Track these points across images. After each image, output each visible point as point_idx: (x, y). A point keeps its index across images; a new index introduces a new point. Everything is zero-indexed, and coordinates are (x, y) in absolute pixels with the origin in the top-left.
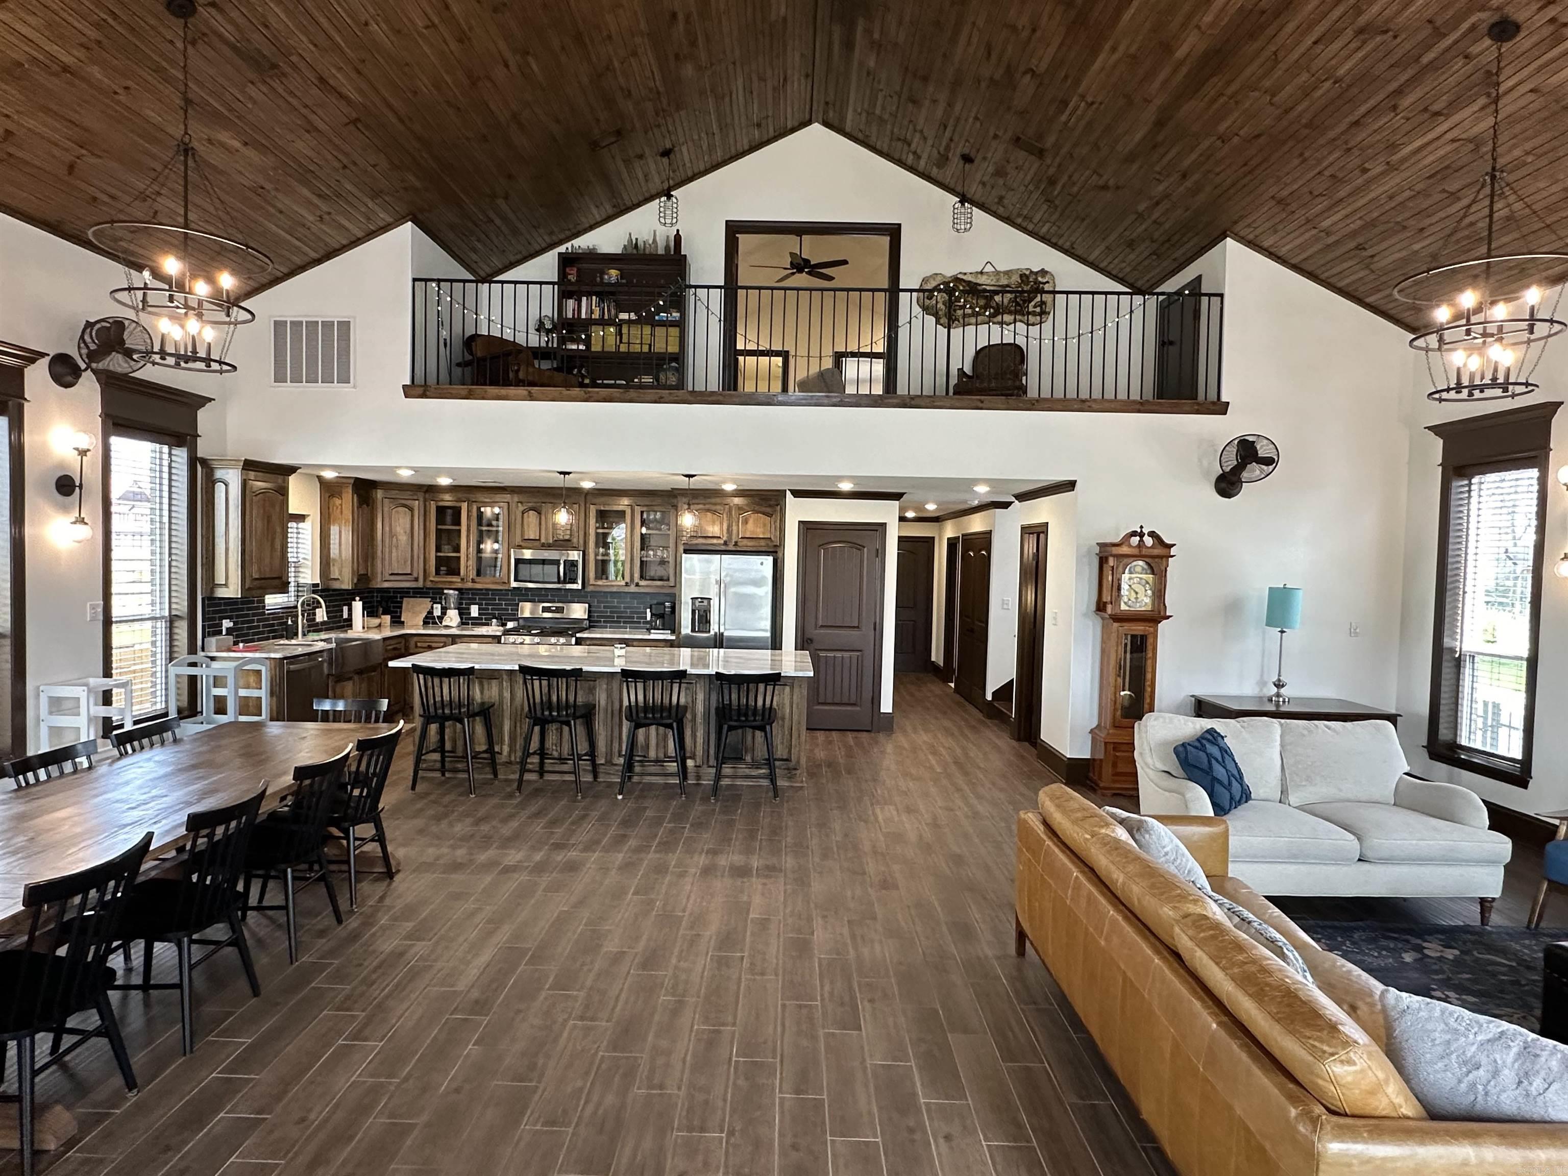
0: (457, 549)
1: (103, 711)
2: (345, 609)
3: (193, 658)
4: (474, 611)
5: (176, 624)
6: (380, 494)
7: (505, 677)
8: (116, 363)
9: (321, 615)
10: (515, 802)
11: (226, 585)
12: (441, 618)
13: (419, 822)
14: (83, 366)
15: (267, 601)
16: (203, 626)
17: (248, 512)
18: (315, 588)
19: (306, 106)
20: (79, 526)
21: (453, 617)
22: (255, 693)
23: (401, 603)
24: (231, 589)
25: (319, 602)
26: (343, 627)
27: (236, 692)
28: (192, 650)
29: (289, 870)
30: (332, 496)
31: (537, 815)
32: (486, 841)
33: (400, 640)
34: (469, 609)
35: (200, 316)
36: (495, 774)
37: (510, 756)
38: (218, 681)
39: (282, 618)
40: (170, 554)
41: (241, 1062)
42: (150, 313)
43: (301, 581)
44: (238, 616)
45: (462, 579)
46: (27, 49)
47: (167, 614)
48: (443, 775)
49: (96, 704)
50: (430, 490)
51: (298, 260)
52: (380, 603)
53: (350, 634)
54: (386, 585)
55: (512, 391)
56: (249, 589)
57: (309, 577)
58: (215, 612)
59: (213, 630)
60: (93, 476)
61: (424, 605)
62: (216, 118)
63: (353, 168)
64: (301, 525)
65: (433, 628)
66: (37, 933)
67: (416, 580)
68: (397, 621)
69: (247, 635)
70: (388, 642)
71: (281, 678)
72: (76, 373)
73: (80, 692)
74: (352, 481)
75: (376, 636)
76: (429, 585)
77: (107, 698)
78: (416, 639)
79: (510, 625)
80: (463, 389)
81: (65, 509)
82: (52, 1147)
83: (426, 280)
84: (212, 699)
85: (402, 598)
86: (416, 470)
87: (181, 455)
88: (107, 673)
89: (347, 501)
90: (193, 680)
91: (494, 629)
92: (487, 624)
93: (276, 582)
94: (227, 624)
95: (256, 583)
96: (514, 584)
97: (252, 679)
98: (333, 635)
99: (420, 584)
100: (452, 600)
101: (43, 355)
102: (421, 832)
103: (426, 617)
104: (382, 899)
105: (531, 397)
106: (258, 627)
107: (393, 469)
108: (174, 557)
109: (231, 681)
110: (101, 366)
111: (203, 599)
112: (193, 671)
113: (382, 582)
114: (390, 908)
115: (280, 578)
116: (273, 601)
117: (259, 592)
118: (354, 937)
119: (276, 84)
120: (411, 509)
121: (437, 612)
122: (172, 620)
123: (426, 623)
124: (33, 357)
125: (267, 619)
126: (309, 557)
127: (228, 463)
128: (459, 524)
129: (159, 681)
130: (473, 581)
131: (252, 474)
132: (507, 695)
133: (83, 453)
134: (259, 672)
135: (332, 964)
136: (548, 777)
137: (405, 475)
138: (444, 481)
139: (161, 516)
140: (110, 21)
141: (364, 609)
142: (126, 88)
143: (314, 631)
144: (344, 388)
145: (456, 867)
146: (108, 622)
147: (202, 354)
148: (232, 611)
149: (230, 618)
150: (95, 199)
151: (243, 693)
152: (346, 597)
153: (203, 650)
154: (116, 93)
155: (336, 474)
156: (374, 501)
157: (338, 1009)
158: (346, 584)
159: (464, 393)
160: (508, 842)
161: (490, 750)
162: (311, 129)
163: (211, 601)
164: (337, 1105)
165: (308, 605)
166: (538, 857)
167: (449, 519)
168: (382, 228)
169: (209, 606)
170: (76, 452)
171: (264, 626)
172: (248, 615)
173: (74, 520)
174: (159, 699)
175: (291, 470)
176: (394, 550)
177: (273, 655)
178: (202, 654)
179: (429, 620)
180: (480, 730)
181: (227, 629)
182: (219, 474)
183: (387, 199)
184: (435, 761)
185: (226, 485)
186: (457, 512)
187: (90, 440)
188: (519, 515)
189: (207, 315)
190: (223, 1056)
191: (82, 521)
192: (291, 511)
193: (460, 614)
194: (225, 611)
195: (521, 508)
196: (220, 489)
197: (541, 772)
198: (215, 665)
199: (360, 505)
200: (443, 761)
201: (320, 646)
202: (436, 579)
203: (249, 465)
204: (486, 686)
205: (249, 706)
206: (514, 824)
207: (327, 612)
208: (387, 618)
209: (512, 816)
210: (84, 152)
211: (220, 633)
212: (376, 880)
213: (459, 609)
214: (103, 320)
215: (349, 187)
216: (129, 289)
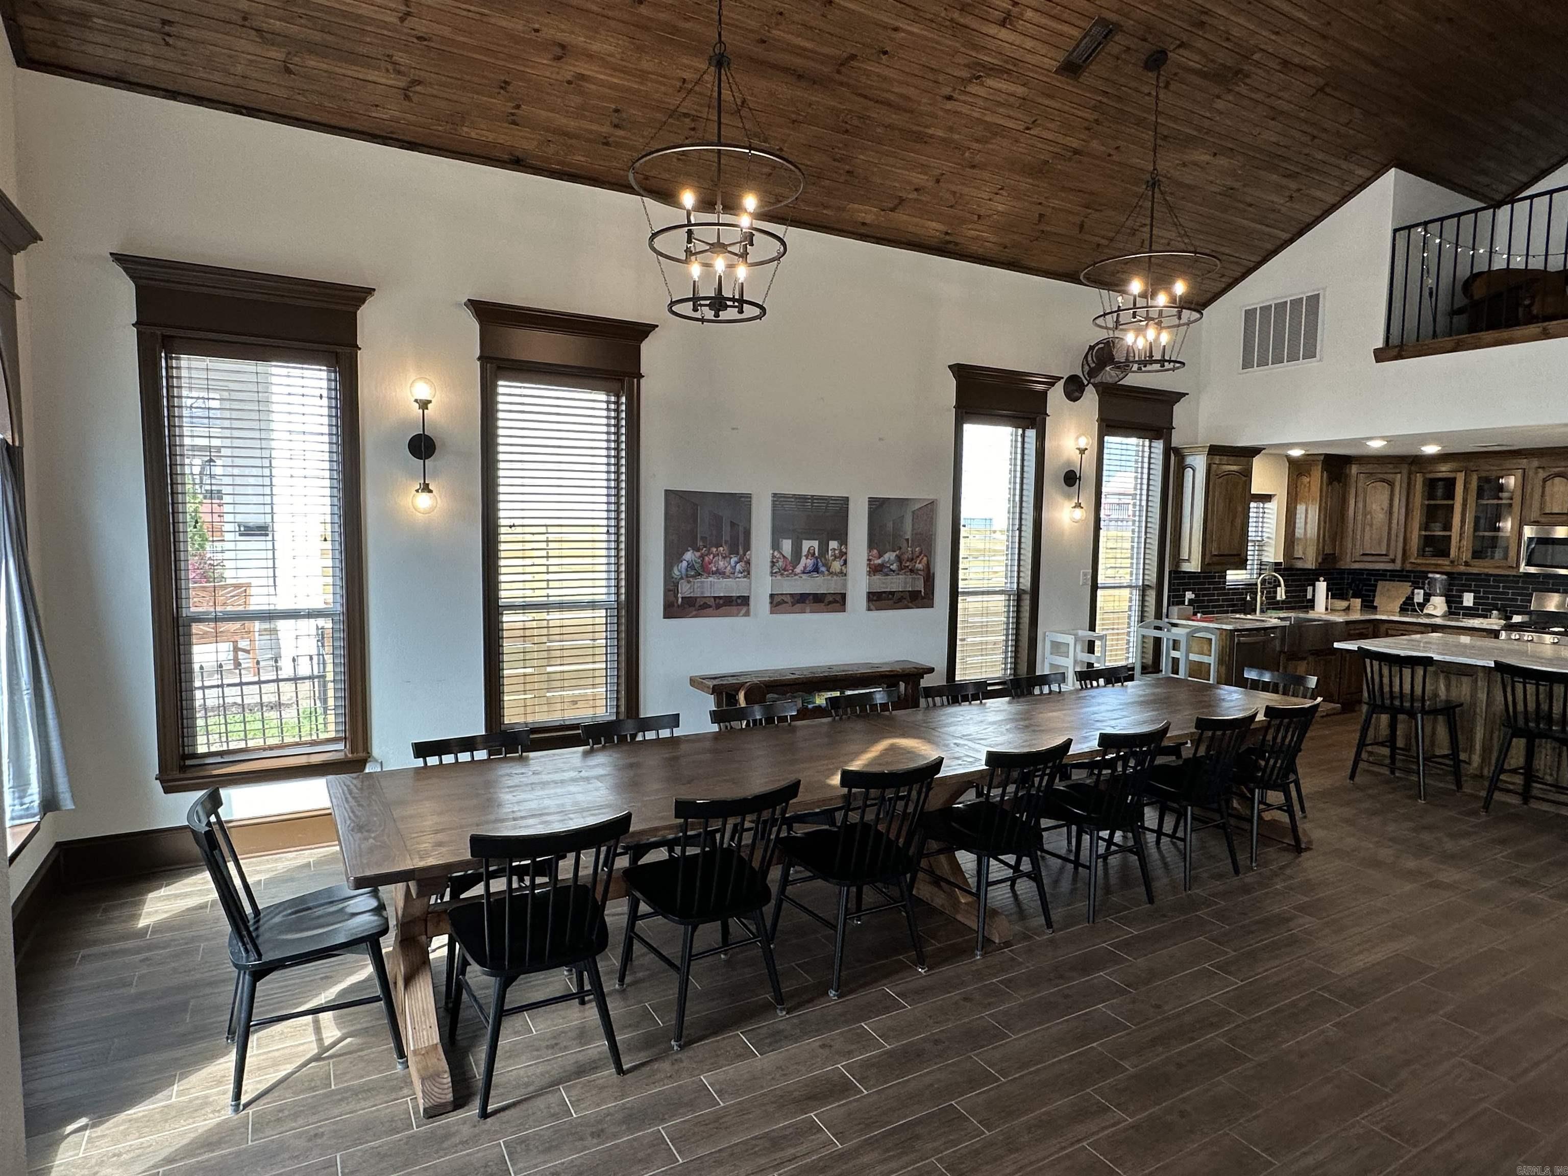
0: (1448, 527)
1: (1086, 657)
2: (1310, 589)
3: (1158, 623)
4: (1468, 599)
5: (1148, 593)
6: (1354, 469)
7: (1481, 675)
8: (1109, 374)
9: (1281, 594)
10: (1473, 820)
11: (1188, 560)
12: (1422, 606)
13: (1347, 812)
14: (1086, 382)
15: (1228, 578)
16: (1169, 597)
17: (1211, 493)
18: (1277, 566)
19: (1270, 95)
20: (1078, 510)
21: (1438, 606)
22: (1205, 659)
23: (1376, 586)
24: (1193, 565)
25: (1279, 582)
26: (1306, 607)
27: (1187, 656)
28: (1158, 616)
29: (1189, 808)
30: (1300, 475)
31: (1503, 842)
32: (1423, 850)
33: (1368, 625)
34: (1461, 597)
35: (1159, 324)
36: (1459, 785)
37: (1482, 769)
38: (1176, 645)
39: (1242, 594)
40: (1146, 533)
41: (1127, 945)
42: (1122, 330)
43: (1265, 559)
44: (1199, 590)
45: (1452, 562)
46: (1051, 149)
47: (1141, 583)
48: (1393, 772)
49: (1083, 652)
50: (1416, 462)
51: (1270, 247)
52: (1350, 584)
53: (1311, 615)
54: (1356, 566)
55: (1518, 332)
56: (1209, 564)
57: (1272, 555)
58: (1179, 584)
59: (1177, 599)
60: (1089, 471)
61: (1405, 589)
62: (1188, 142)
63: (1324, 136)
64: (1267, 505)
65: (1412, 616)
66: (1006, 798)
67: (1393, 561)
68: (1369, 605)
69: (1208, 607)
70: (1352, 626)
71: (1232, 649)
72: (1081, 388)
73: (1070, 639)
74: (1322, 458)
75: (1339, 618)
76: (1408, 567)
77: (1091, 648)
78: (1386, 626)
79: (1517, 619)
80: (1449, 341)
81: (1069, 497)
82: (997, 941)
83: (1409, 228)
84: (1170, 660)
85: (1376, 581)
86: (1389, 439)
87: (1159, 446)
88: (1092, 628)
89: (1315, 480)
90: (1158, 641)
91: (1494, 622)
92: (1485, 617)
93: (1236, 559)
94: (1189, 595)
95: (1215, 559)
96: (1523, 568)
97: (1206, 647)
98: (1292, 615)
99: (1398, 566)
100: (1438, 585)
101: (1059, 378)
102: (1347, 821)
103: (1404, 603)
104: (1282, 868)
105: (1546, 335)
106: (1218, 600)
107: (1361, 441)
108: (1148, 535)
109: (1183, 646)
110: (1097, 380)
111: (1170, 572)
112: (1157, 634)
113: (1348, 563)
114: (1291, 877)
115: (1239, 555)
116: (1234, 576)
117: (1218, 568)
118: (1246, 889)
119: (1243, 89)
120: (1391, 484)
121: (1419, 597)
122: (1144, 589)
123: (1403, 610)
124: (1053, 381)
125: (1228, 594)
126: (1273, 536)
127: (1194, 450)
128: (1453, 498)
129: (1132, 640)
130: (1467, 564)
131: (1217, 459)
132: (1482, 696)
133: (1082, 451)
134: (1210, 640)
135: (1217, 903)
136: (1534, 805)
137: (1376, 445)
138: (1431, 449)
139: (1141, 500)
140: (1105, 100)
141: (1328, 590)
142: (1117, 148)
143: (1274, 609)
144: (1311, 363)
145: (1376, 864)
146: (1095, 587)
147: (1157, 356)
148: (1194, 584)
149: (1193, 591)
150: (1099, 245)
151: (1193, 657)
152: (1311, 577)
153: (1167, 617)
154: (1110, 155)
155: (1303, 452)
156: (1347, 476)
157: (1213, 940)
158: (1310, 562)
159: (1451, 345)
160: (1449, 858)
161: (1454, 755)
162: (1275, 114)
163: (1177, 574)
164: (1188, 1010)
165: (1269, 583)
166: (1485, 884)
167: (1440, 492)
168: (1359, 186)
169: (1175, 578)
170: (1078, 452)
171: (1223, 600)
172: (1209, 589)
173: (1074, 505)
174: (1131, 655)
175: (1254, 451)
176: (1367, 528)
177: (1224, 627)
178: (1166, 620)
179: (1408, 606)
180: (1442, 732)
181: (1190, 600)
182: (1189, 460)
183: (1364, 153)
184: (1384, 756)
185: (1194, 471)
186: (1450, 484)
187: (1088, 441)
188: (1538, 483)
189: (1166, 322)
190: (1114, 936)
191: (1078, 505)
192: (1252, 492)
193: (1448, 602)
194: (1189, 584)
195: (1542, 474)
196: (1189, 473)
197: (1526, 795)
198: (1175, 630)
199: (1330, 482)
200: (1393, 757)
201: (1274, 622)
202: (1419, 561)
203: (1215, 451)
204: (1454, 683)
205: (1199, 669)
206: (1466, 843)
207: (1286, 592)
208: (1357, 602)
209: (1467, 834)
210: (1090, 211)
211: (1183, 603)
212: (1284, 850)
213: (1446, 596)
214: (1097, 344)
215: (1320, 156)
216: (1105, 315)
